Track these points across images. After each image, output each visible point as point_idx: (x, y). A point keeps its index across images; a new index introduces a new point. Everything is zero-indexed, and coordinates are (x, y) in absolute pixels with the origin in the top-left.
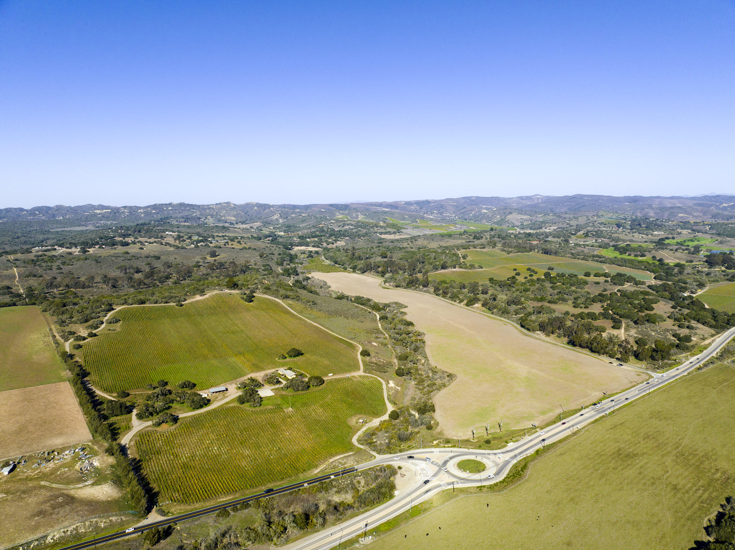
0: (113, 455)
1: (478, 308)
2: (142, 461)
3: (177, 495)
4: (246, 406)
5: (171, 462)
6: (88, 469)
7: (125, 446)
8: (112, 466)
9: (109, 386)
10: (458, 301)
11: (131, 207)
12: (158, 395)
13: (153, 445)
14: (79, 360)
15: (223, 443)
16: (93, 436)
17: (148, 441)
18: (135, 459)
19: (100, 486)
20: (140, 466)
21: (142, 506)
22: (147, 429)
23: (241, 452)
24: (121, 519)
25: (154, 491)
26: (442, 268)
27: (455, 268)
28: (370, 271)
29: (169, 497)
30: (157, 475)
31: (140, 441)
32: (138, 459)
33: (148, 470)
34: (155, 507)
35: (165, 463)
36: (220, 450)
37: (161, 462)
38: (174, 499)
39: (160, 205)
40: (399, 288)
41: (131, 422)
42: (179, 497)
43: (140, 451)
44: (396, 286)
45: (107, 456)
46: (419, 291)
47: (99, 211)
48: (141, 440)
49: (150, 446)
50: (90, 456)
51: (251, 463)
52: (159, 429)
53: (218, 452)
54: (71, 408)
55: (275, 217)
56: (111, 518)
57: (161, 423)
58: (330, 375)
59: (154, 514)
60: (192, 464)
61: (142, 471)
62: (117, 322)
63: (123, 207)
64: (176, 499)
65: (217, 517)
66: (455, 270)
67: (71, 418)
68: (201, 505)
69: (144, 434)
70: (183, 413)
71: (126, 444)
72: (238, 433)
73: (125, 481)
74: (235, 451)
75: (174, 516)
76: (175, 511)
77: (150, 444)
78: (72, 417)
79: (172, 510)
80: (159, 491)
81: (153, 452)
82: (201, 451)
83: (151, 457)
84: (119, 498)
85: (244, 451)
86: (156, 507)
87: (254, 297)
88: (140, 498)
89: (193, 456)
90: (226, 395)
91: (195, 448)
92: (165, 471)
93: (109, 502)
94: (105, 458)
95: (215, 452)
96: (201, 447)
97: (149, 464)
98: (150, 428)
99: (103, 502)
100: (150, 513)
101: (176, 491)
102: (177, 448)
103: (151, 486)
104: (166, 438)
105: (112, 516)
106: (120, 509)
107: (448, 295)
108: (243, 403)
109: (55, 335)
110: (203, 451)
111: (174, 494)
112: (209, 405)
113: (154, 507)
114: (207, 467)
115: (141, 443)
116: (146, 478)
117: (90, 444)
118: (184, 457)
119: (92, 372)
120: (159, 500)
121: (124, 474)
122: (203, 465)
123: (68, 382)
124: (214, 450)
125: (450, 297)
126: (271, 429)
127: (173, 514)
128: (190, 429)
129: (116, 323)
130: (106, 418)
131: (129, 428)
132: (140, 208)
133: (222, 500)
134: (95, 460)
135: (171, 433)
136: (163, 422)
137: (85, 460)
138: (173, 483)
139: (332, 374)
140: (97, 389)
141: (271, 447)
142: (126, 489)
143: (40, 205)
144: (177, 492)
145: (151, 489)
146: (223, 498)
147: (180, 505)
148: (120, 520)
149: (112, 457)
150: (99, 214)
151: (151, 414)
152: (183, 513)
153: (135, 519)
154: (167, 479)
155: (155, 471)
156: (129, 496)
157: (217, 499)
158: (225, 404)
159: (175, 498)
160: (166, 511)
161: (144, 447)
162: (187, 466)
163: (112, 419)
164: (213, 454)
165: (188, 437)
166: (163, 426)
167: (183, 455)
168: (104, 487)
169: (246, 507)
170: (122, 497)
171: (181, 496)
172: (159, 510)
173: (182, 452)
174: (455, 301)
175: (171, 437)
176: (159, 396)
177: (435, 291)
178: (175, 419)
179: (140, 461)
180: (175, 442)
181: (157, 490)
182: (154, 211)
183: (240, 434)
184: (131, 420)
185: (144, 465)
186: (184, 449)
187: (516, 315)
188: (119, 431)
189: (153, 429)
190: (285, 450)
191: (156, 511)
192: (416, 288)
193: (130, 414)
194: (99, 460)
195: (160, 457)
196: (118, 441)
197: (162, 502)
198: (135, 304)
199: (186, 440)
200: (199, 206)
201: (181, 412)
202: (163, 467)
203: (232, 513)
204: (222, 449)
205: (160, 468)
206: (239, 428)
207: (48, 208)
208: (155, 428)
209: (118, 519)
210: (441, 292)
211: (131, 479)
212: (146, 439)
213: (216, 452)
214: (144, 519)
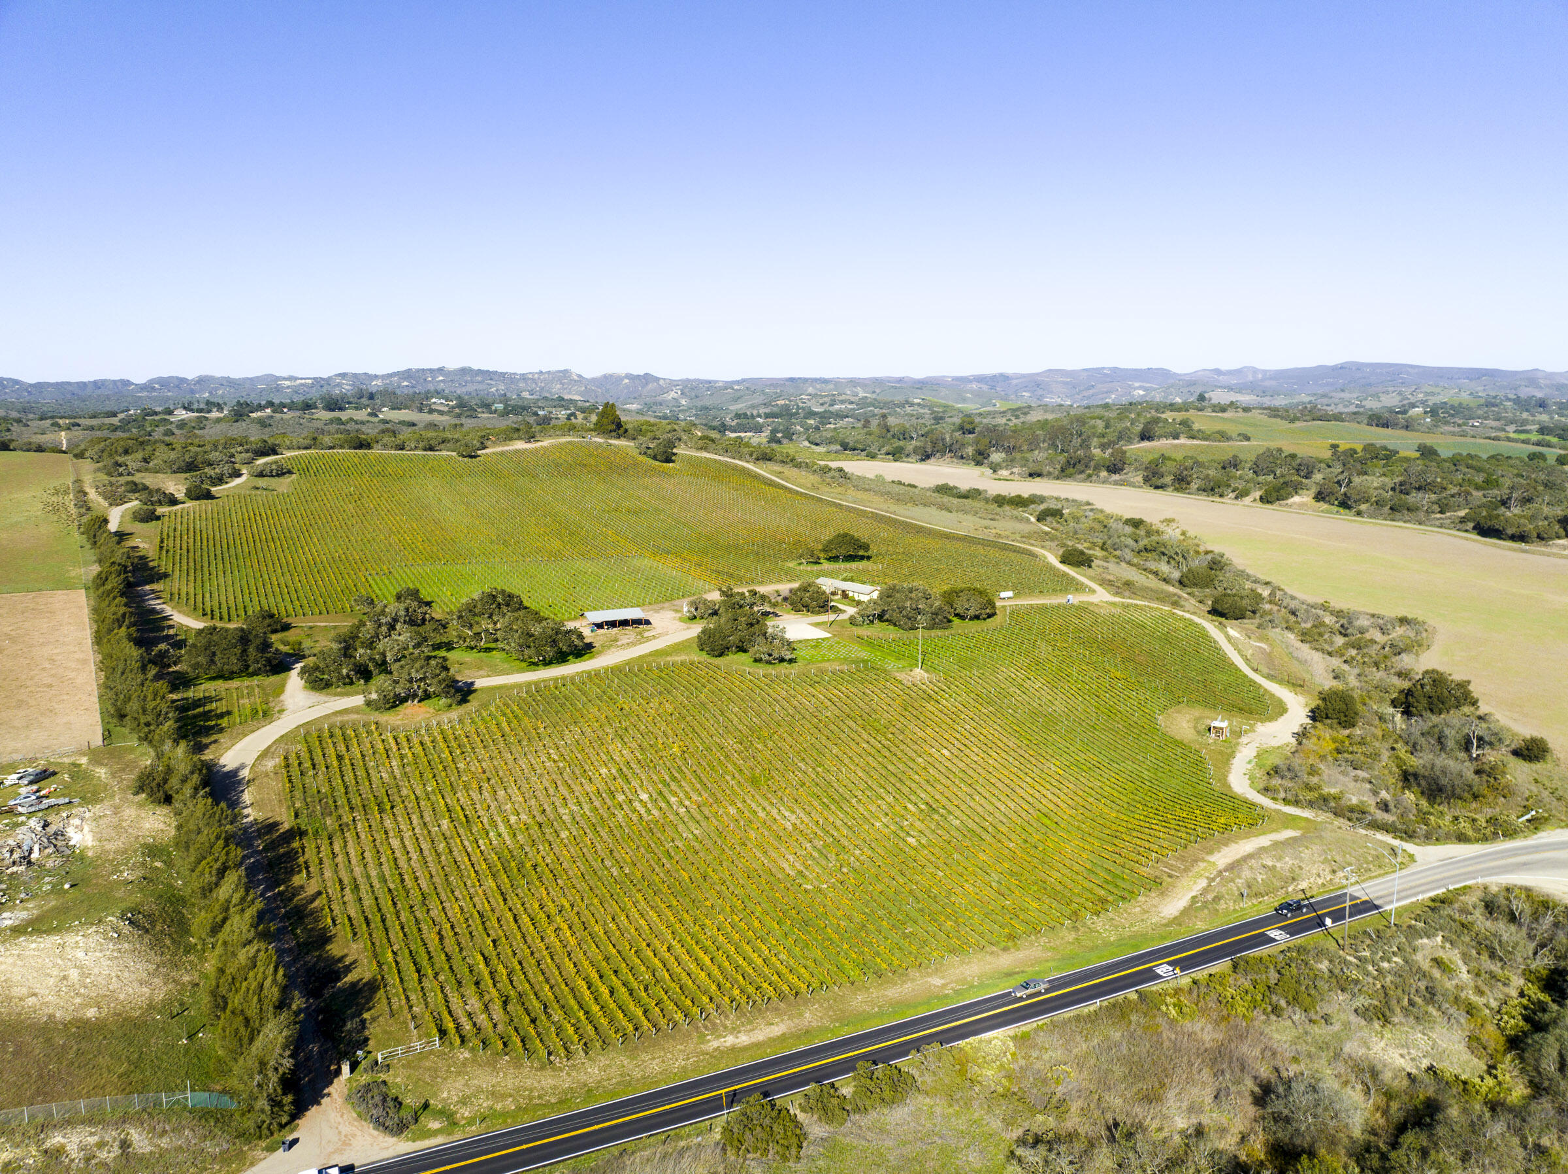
0: (168, 800)
1: (1302, 505)
2: (302, 834)
3: (474, 1004)
4: (738, 662)
5: (442, 846)
6: (35, 856)
7: (234, 773)
8: (153, 851)
9: (224, 606)
10: (1232, 495)
11: (355, 375)
12: (395, 620)
13: (361, 773)
14: (141, 545)
15: (674, 779)
16: (108, 735)
17: (340, 758)
18: (274, 826)
19: (56, 939)
20: (292, 855)
21: (263, 1064)
22: (339, 718)
23: (762, 814)
24: (125, 1145)
25: (350, 978)
26: (1143, 439)
27: (1176, 437)
28: (942, 456)
29: (427, 1017)
30: (368, 902)
31: (305, 755)
32: (286, 826)
33: (328, 874)
34: (346, 1068)
35: (410, 848)
36: (663, 805)
37: (395, 843)
38: (458, 1028)
39: (418, 371)
40: (1038, 479)
41: (278, 695)
42: (482, 1019)
43: (298, 794)
44: (1031, 475)
45: (141, 805)
46: (1099, 482)
47: (287, 383)
48: (310, 752)
49: (349, 777)
50: (62, 801)
51: (824, 862)
52: (392, 719)
53: (655, 812)
54: (58, 654)
55: (672, 395)
56: (56, 1139)
57: (403, 700)
58: (1003, 595)
59: (333, 1116)
60: (543, 855)
61: (297, 880)
62: (284, 474)
63: (339, 375)
64: (467, 1027)
65: (731, 1154)
66: (1176, 441)
67: (48, 681)
68: (614, 1072)
69: (327, 734)
70: (489, 676)
71: (242, 766)
72: (730, 743)
73: (200, 920)
74: (732, 811)
75: (457, 1137)
76: (464, 1102)
77: (347, 768)
78: (53, 676)
79: (448, 1093)
80: (374, 980)
81: (356, 801)
82: (579, 803)
83: (348, 818)
84: (151, 1007)
85: (774, 812)
86: (352, 1070)
87: (675, 454)
88: (252, 1012)
89: (544, 825)
90: (646, 634)
91: (551, 791)
92: (409, 882)
93: (83, 1030)
94: (130, 812)
95: (643, 811)
96: (577, 788)
97: (337, 848)
98: (355, 717)
99: (46, 1030)
100: (314, 1110)
101: (467, 980)
102: (467, 788)
103: (335, 949)
104: (418, 749)
105: (68, 1123)
106: (136, 1077)
107: (1194, 486)
108: (722, 652)
109: (87, 490)
110: (586, 807)
111: (455, 1000)
112: (591, 658)
113: (338, 1072)
114: (615, 872)
115: (308, 764)
116: (312, 913)
117: (84, 760)
118: (502, 828)
119: (177, 573)
120: (373, 1031)
121: (196, 885)
122: (597, 865)
123: (83, 591)
124: (637, 805)
125: (1199, 489)
126: (865, 735)
127: (452, 1121)
128: (526, 720)
129: (278, 475)
130: (181, 682)
131: (265, 714)
132: (376, 377)
133: (730, 1040)
134: (77, 822)
135: (442, 732)
136: (411, 696)
137: (30, 815)
138: (450, 943)
139: (1010, 594)
140: (180, 612)
141: (890, 799)
142: (201, 959)
143: (165, 374)
144: (470, 991)
145: (333, 970)
146: (735, 1031)
147: (493, 1064)
148: (116, 1151)
149: (163, 811)
150: (288, 387)
151: (365, 674)
152: (513, 1115)
153: (211, 1148)
154: (417, 922)
155: (361, 881)
156: (206, 1000)
157: (702, 1039)
158: (651, 654)
159: (463, 1020)
160: (411, 1101)
161: (317, 782)
162: (520, 867)
163: (206, 688)
164: (635, 818)
165: (516, 749)
166: (408, 711)
167: (499, 820)
168: (77, 945)
169: (894, 1089)
170: (167, 1003)
171: (496, 1007)
172: (368, 1088)
173: (493, 805)
174: (1221, 496)
175: (443, 745)
176: (399, 626)
177: (1146, 480)
178: (463, 693)
179: (298, 833)
180: (461, 766)
181: (367, 976)
182: (406, 383)
183: (737, 747)
184: (283, 691)
185: (310, 854)
186: (501, 793)
187: (1441, 512)
188: (224, 722)
189: (365, 717)
190: (958, 813)
191: (349, 1098)
192: (1090, 476)
193: (283, 675)
194: (96, 819)
195: (388, 823)
196: (208, 755)
197: (389, 1039)
198: (342, 447)
199: (511, 762)
200: (503, 374)
201: (482, 673)
202: (402, 862)
203: (816, 1129)
204: (673, 799)
205: (385, 867)
206: (731, 729)
207: (183, 380)
208: (375, 716)
209: (101, 1145)
210: (1168, 479)
211: (227, 910)
212: (331, 751)
213: (649, 811)
214: (271, 1149)
